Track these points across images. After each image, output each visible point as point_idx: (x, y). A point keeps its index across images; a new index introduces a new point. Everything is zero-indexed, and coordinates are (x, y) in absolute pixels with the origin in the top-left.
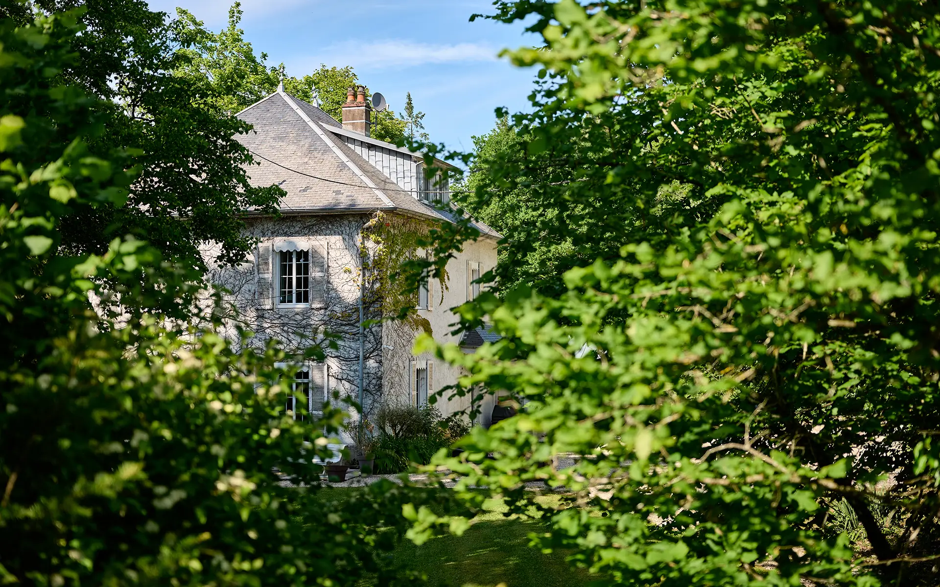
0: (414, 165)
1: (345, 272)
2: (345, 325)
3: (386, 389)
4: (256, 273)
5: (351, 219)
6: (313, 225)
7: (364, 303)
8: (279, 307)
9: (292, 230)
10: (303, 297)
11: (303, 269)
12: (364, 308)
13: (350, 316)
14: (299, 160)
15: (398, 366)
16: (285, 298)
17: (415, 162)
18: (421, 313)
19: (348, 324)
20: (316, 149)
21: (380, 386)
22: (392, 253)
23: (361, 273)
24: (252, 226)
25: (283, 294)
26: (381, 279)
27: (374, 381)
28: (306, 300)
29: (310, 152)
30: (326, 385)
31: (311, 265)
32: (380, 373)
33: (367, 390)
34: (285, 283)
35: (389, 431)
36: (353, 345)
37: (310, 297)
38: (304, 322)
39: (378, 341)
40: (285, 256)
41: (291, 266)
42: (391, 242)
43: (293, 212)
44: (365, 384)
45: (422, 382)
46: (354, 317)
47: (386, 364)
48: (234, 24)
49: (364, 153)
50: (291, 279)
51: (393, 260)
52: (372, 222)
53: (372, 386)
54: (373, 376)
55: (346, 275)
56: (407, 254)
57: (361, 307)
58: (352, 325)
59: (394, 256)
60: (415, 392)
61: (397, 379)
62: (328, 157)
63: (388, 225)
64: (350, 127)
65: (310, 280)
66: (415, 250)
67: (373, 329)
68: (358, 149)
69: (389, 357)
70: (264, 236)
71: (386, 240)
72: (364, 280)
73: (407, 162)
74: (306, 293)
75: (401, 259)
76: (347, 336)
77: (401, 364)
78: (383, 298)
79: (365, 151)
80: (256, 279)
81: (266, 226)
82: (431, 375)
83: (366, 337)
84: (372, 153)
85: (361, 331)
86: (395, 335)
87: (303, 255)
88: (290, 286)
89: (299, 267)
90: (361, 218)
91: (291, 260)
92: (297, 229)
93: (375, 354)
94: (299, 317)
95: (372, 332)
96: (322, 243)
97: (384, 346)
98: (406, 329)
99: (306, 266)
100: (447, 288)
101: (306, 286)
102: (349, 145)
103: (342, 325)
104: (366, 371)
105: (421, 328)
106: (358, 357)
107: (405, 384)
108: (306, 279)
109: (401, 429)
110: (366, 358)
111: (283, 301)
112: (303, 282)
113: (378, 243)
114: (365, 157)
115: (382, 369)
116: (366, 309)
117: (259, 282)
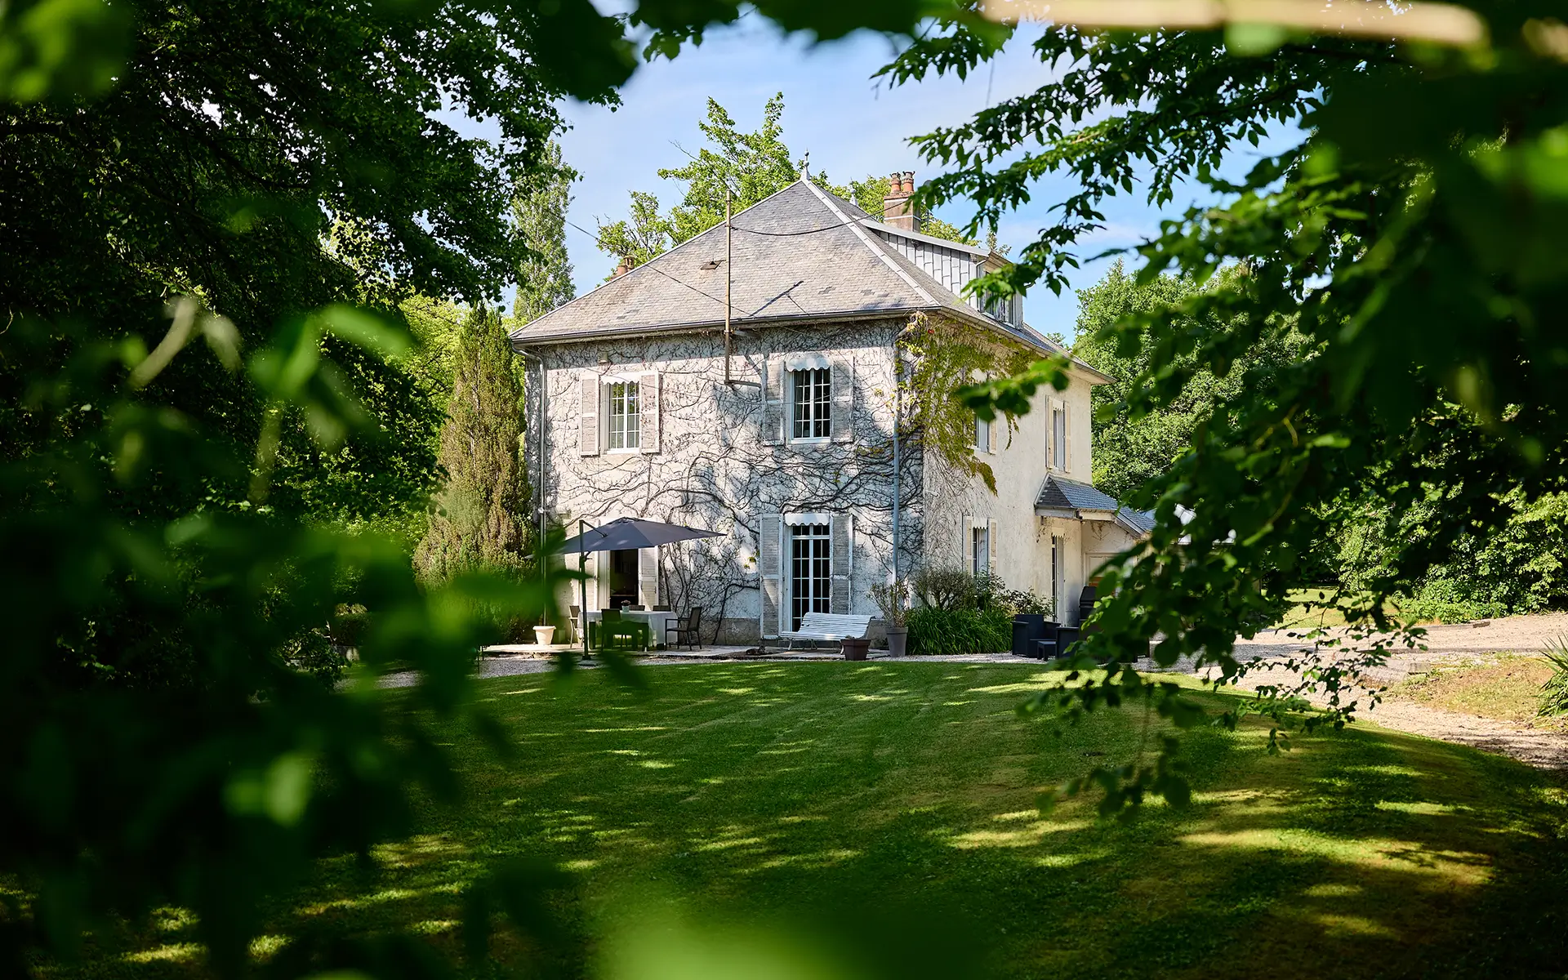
0: (973, 266)
1: (876, 395)
2: (876, 464)
3: (928, 547)
4: (764, 400)
5: (884, 325)
6: (835, 335)
7: (900, 435)
8: (793, 442)
9: (809, 342)
10: (823, 430)
11: (824, 392)
12: (900, 442)
13: (881, 452)
14: (821, 257)
15: (946, 520)
16: (801, 430)
17: (975, 262)
18: (979, 454)
19: (881, 463)
20: (843, 244)
21: (921, 542)
22: (938, 369)
23: (896, 395)
24: (759, 338)
25: (797, 426)
26: (922, 402)
27: (912, 537)
28: (827, 434)
29: (836, 247)
30: (851, 541)
31: (832, 387)
32: (920, 526)
33: (904, 548)
34: (801, 412)
35: (932, 601)
36: (886, 489)
37: (832, 429)
38: (825, 460)
39: (918, 484)
40: (801, 376)
41: (808, 390)
42: (935, 355)
43: (808, 317)
44: (900, 540)
45: (981, 547)
46: (888, 453)
47: (929, 514)
48: (772, 120)
49: (910, 253)
50: (807, 407)
51: (939, 380)
52: (910, 327)
53: (909, 543)
54: (911, 530)
55: (877, 399)
56: (959, 375)
57: (895, 439)
58: (885, 463)
59: (940, 375)
60: (972, 559)
61: (944, 536)
62: (859, 252)
63: (930, 332)
64: (894, 224)
65: (832, 406)
66: (970, 370)
67: (912, 469)
68: (902, 249)
69: (933, 506)
70: (773, 351)
71: (930, 352)
72: (900, 405)
73: (965, 263)
74: (827, 424)
75: (951, 380)
76: (879, 477)
77: (950, 518)
78: (923, 427)
79: (911, 250)
80: (764, 407)
81: (776, 338)
82: (994, 537)
83: (903, 479)
84: (920, 253)
85: (895, 471)
86: (941, 479)
87: (823, 375)
88: (807, 416)
89: (818, 390)
90: (897, 324)
91: (808, 383)
92: (815, 341)
93: (914, 500)
94: (816, 455)
95: (910, 473)
96: (846, 357)
97: (926, 490)
98: (958, 472)
99: (827, 389)
100: (1016, 428)
101: (827, 415)
102: (891, 244)
103: (872, 464)
104: (902, 523)
105: (980, 477)
106: (891, 505)
107: (956, 544)
108: (827, 406)
109: (947, 597)
110: (903, 506)
111: (797, 435)
112: (823, 411)
113: (918, 355)
114: (911, 258)
115: (923, 521)
116: (903, 442)
117: (767, 410)
